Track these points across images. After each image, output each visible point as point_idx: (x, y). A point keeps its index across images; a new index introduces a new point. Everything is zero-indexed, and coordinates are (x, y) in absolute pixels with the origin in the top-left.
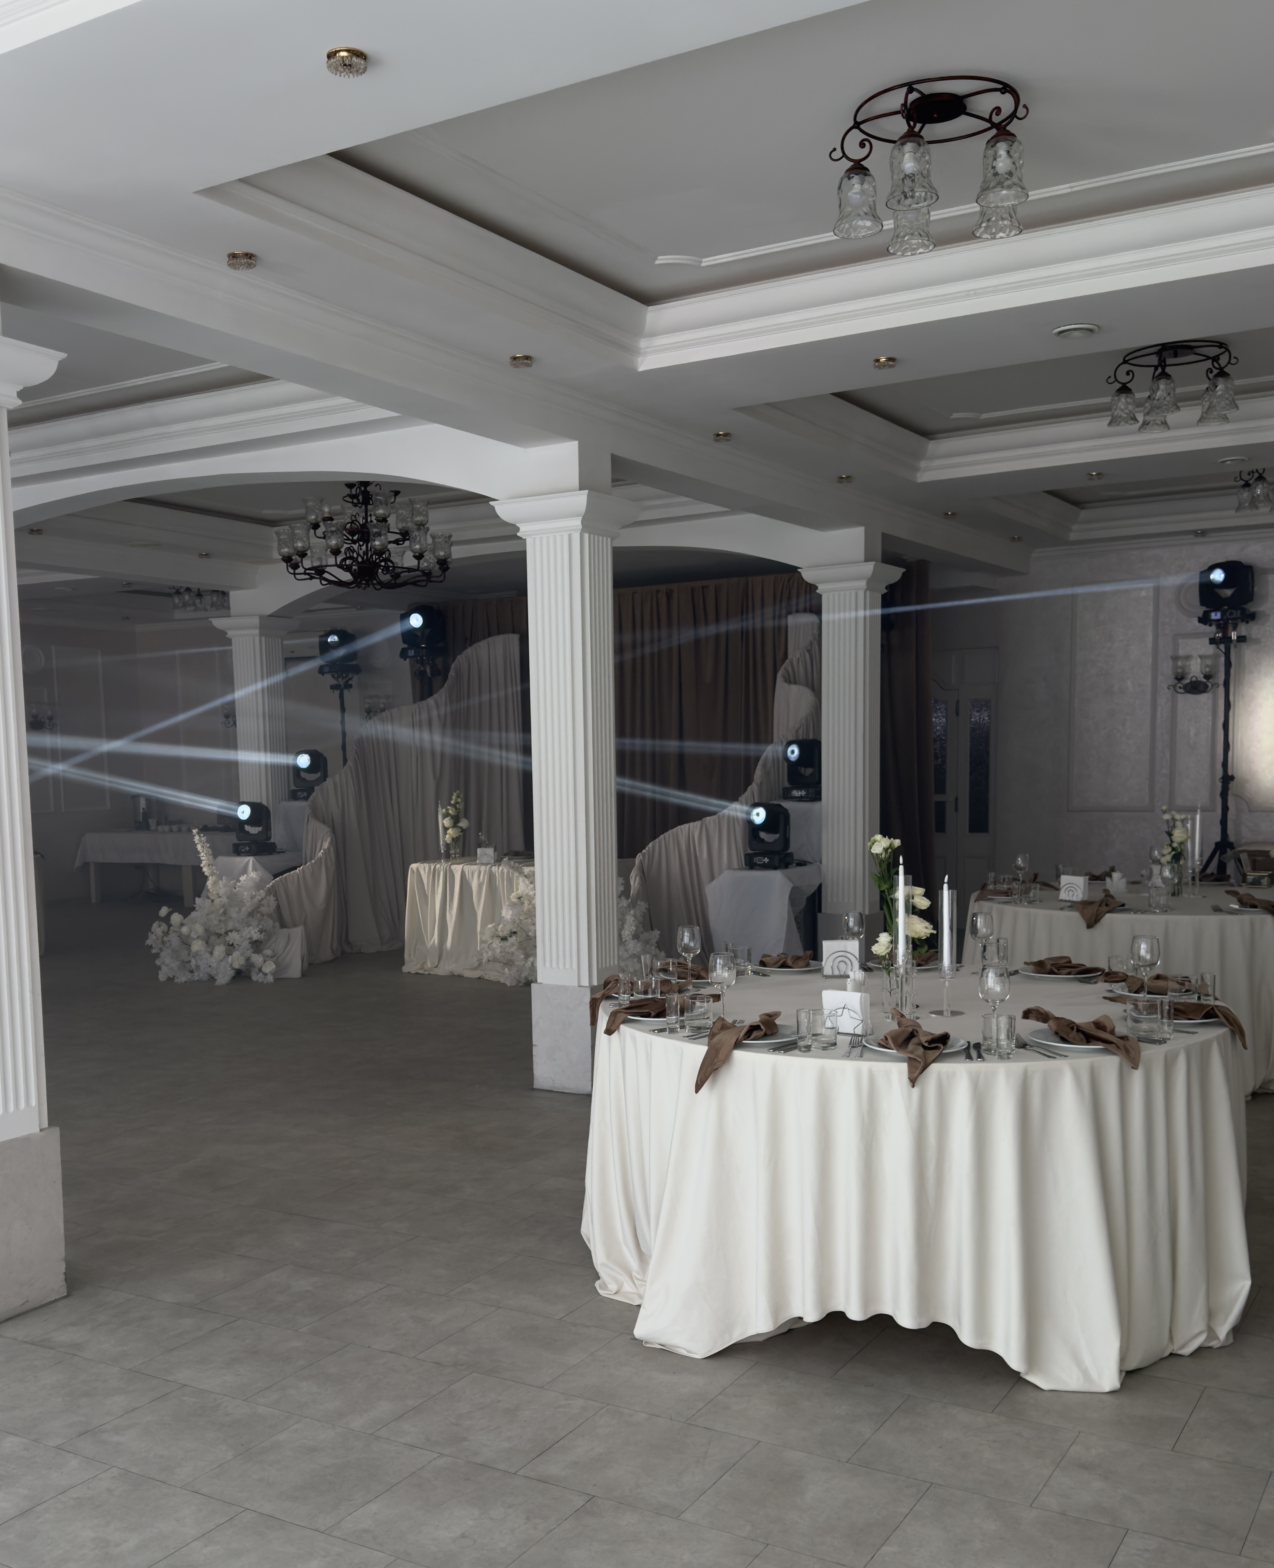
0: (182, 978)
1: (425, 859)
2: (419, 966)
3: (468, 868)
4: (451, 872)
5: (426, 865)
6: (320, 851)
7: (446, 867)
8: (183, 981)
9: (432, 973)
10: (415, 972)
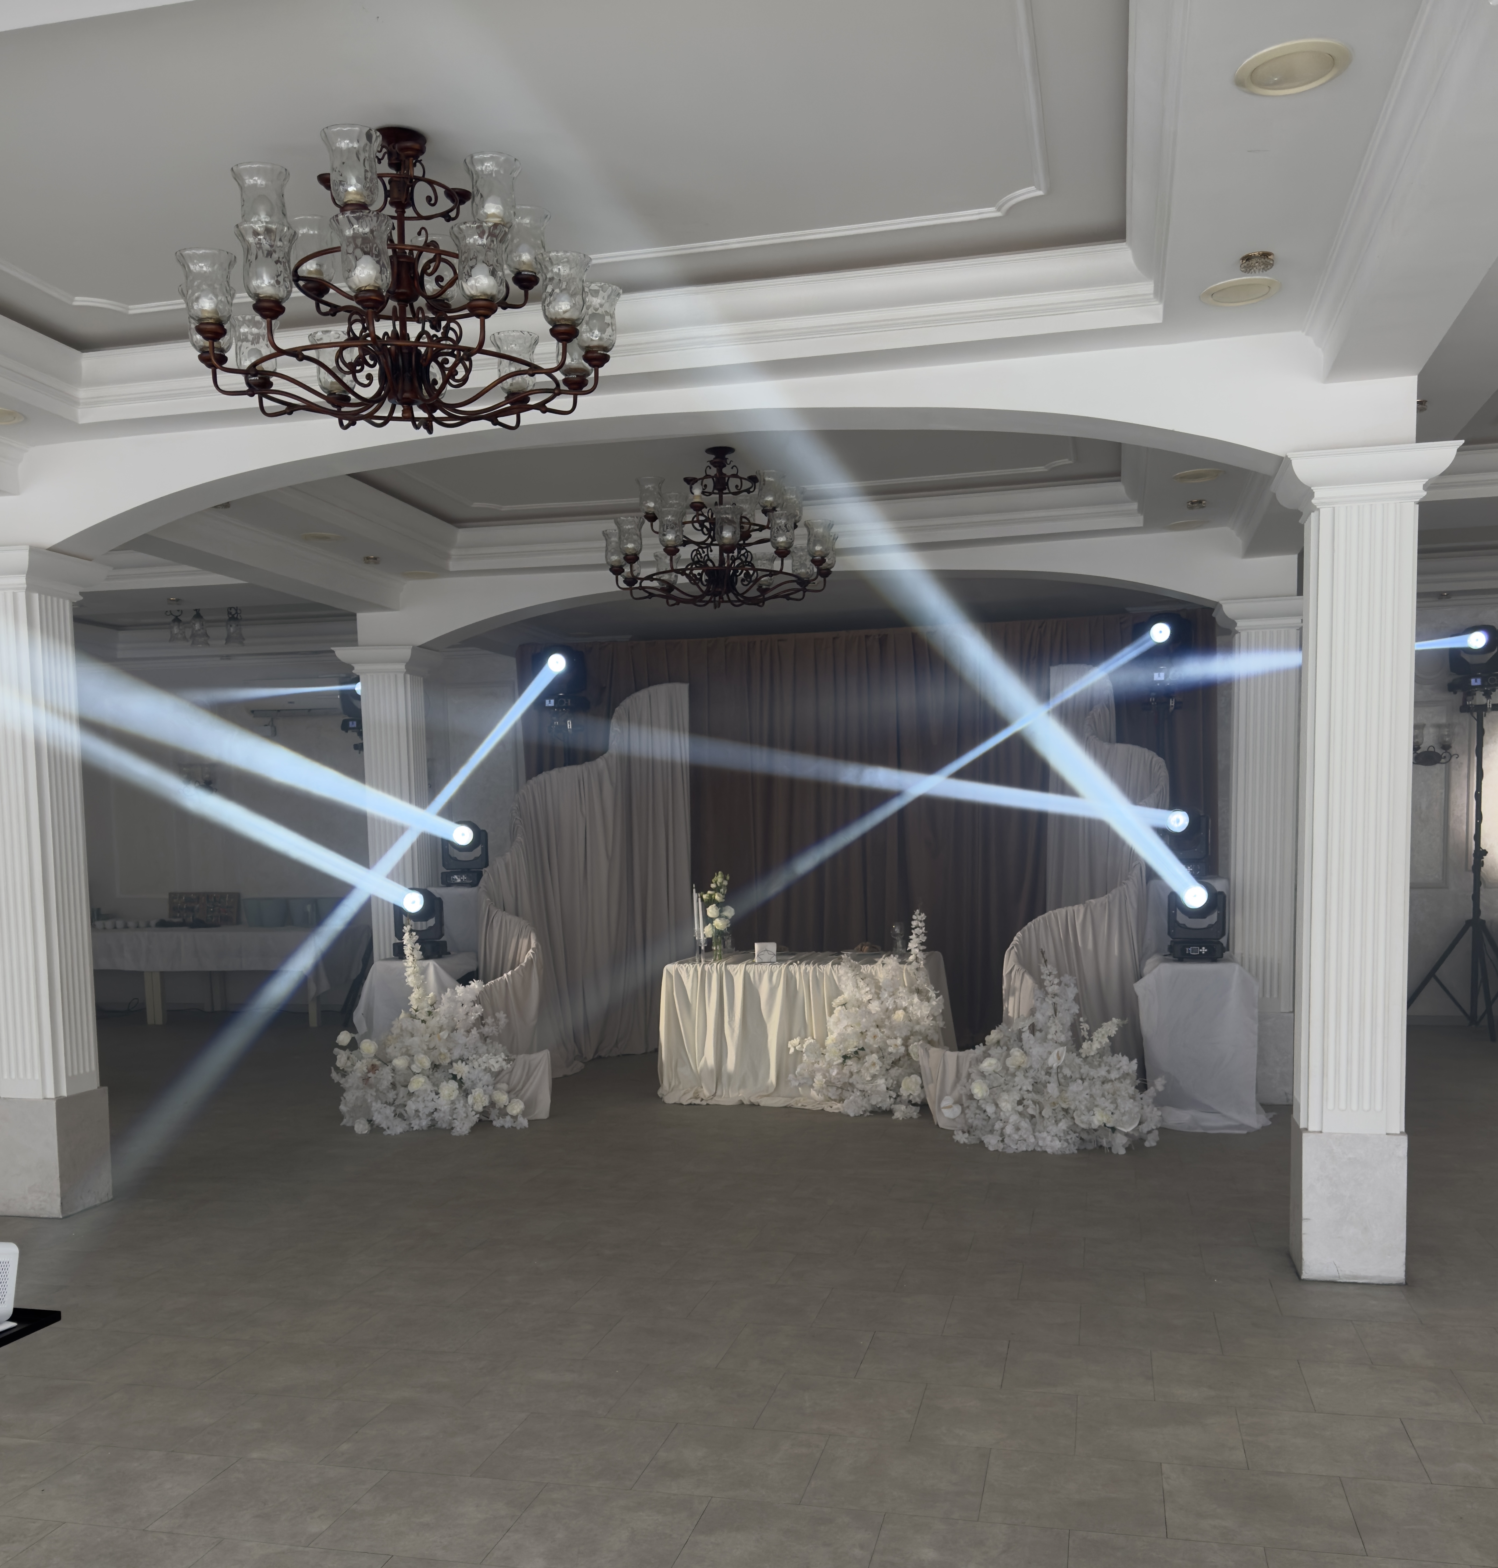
0: (398, 1128)
1: (680, 958)
2: (691, 1095)
3: (751, 968)
4: (728, 974)
5: (691, 967)
6: (528, 950)
7: (721, 968)
8: (398, 1132)
9: (711, 1102)
10: (689, 1102)
